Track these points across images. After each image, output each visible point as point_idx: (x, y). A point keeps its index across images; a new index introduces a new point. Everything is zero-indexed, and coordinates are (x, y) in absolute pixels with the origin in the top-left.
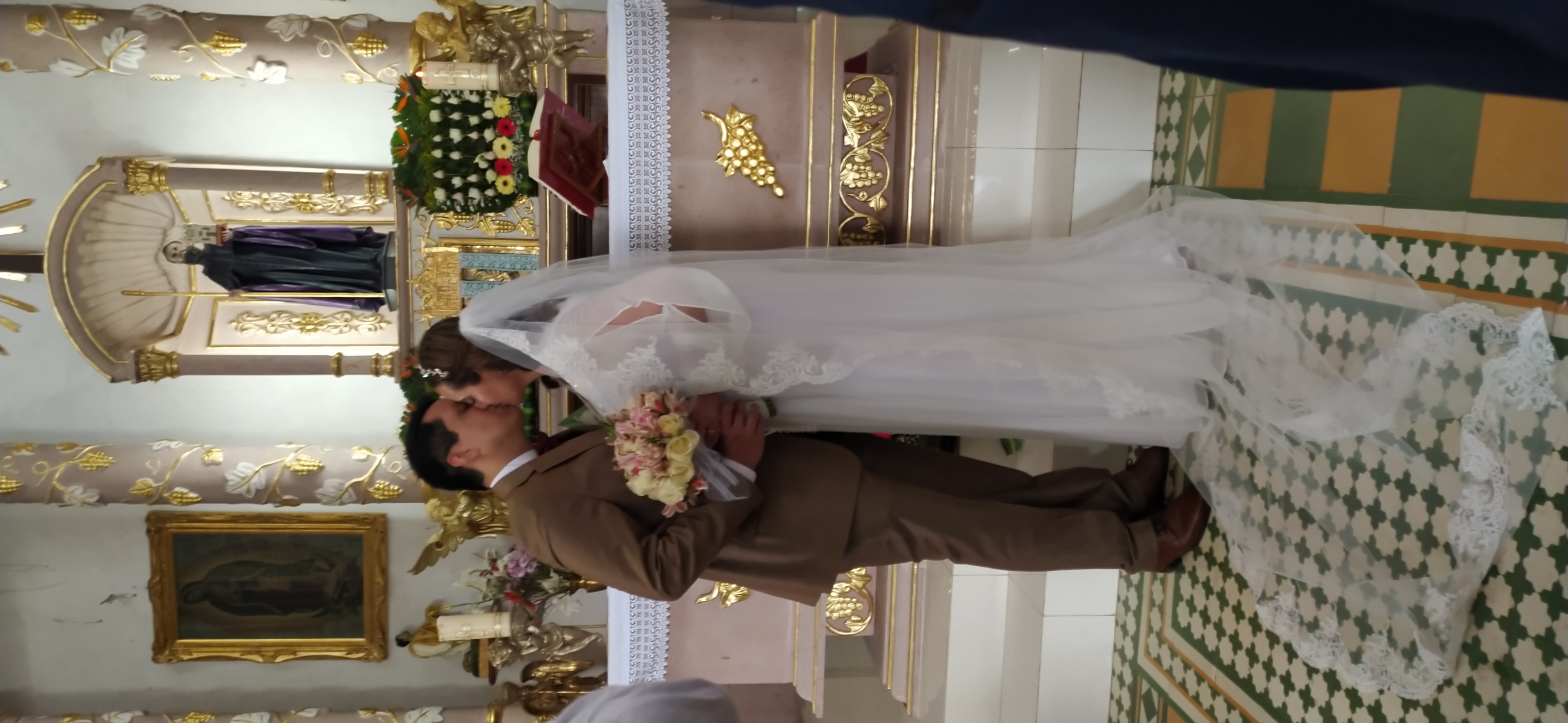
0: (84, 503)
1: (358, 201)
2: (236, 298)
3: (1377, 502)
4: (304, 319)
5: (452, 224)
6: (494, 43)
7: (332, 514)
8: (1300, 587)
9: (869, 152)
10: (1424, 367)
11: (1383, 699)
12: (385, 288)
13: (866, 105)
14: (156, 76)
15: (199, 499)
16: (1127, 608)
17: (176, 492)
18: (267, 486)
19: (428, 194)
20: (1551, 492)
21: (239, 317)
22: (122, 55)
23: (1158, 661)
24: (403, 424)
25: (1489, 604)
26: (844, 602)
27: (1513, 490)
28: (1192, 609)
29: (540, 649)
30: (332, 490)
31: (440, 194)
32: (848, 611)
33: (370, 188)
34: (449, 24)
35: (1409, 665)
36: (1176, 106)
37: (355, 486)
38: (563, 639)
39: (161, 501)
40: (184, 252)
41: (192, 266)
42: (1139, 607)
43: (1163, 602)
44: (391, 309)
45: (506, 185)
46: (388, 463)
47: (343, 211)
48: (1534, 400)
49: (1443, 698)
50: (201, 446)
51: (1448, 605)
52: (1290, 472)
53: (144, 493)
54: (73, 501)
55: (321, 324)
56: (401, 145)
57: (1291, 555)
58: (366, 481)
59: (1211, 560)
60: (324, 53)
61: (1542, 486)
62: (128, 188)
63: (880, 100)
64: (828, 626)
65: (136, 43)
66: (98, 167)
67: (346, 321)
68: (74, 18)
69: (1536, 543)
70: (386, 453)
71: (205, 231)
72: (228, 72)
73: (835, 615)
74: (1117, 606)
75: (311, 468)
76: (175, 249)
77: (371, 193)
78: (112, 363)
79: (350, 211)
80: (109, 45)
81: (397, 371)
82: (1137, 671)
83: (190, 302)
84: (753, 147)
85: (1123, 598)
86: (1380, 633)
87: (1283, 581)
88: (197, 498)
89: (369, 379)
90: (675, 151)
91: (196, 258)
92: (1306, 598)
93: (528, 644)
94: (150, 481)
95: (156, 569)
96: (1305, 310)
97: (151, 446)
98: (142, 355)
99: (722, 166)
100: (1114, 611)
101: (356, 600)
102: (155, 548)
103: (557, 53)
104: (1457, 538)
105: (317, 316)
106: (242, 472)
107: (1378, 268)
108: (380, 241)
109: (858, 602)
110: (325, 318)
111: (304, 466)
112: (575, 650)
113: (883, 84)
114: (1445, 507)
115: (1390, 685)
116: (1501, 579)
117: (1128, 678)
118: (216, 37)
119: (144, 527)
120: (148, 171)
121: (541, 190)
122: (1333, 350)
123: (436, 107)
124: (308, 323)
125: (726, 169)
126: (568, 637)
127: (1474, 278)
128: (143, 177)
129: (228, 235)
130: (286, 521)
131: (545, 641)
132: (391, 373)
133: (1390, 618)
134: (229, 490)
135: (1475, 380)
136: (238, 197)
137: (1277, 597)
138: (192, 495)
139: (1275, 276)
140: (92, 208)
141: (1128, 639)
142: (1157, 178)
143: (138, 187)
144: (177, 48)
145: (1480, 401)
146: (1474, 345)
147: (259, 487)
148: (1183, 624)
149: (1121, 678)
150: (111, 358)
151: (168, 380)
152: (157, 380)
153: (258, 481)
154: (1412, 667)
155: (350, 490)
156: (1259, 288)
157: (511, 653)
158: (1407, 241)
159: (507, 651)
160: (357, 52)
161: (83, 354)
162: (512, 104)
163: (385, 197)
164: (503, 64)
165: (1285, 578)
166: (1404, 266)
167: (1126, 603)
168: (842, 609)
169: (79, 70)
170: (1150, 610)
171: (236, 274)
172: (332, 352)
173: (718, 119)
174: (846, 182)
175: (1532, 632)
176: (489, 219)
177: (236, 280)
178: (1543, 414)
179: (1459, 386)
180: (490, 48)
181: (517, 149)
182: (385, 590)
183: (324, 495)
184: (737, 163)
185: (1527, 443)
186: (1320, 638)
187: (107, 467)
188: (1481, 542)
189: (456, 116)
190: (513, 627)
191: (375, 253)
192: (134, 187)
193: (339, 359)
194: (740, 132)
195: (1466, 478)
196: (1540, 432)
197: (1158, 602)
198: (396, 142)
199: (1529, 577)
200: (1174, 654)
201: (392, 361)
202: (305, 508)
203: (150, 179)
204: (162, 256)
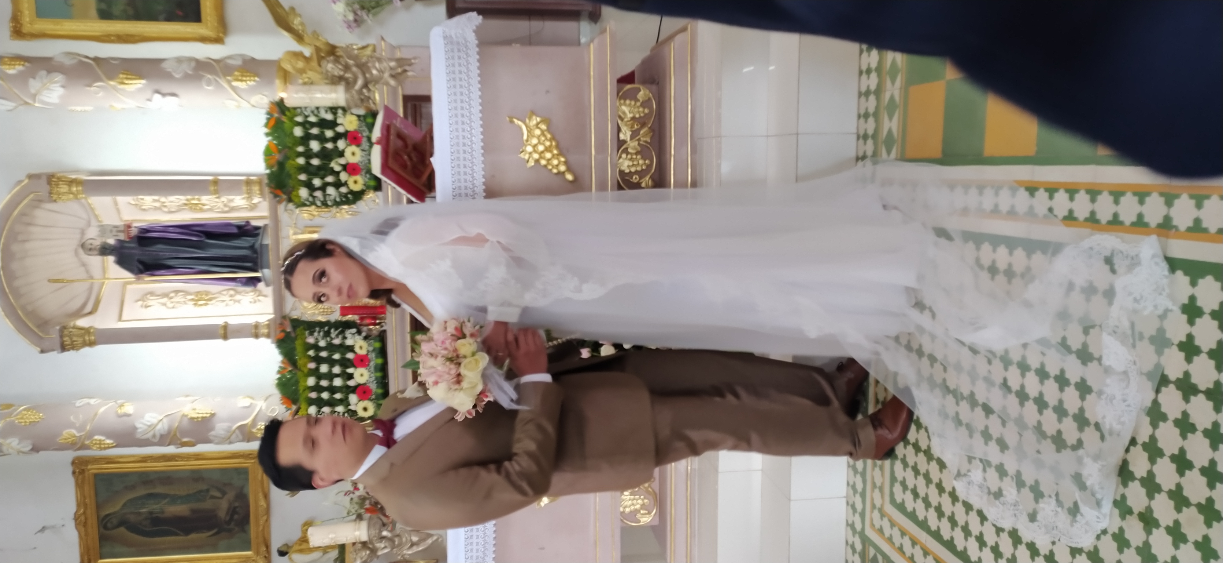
0: (20, 452)
1: (239, 201)
2: (140, 281)
3: (1041, 394)
4: (197, 296)
5: (313, 215)
6: (340, 69)
7: (223, 452)
8: (986, 464)
9: (639, 144)
10: (1071, 286)
11: (1055, 549)
12: (262, 268)
13: (635, 108)
14: (73, 108)
15: (114, 445)
16: (855, 491)
17: (96, 440)
18: (169, 432)
19: (294, 193)
20: (1172, 377)
21: (144, 297)
22: (45, 92)
23: (881, 531)
24: (278, 376)
25: (1131, 468)
26: (634, 499)
27: (1144, 378)
28: (905, 487)
29: (392, 548)
30: (222, 432)
31: (303, 192)
32: (638, 507)
33: (247, 190)
34: (307, 60)
35: (1074, 520)
36: (872, 98)
37: (241, 428)
38: (411, 540)
39: (83, 447)
40: (99, 247)
41: (105, 258)
42: (864, 489)
43: (883, 484)
44: (267, 285)
45: (356, 183)
46: (267, 408)
47: (226, 209)
48: (1156, 307)
49: (1101, 545)
50: (115, 402)
51: (1100, 470)
52: (973, 376)
53: (70, 441)
54: (11, 451)
55: (210, 300)
56: (271, 155)
57: (978, 439)
58: (250, 423)
59: (917, 448)
60: (208, 86)
61: (1166, 373)
62: (52, 197)
63: (644, 104)
64: (622, 519)
65: (56, 82)
66: (26, 181)
67: (231, 296)
68: (6, 64)
69: (1164, 417)
70: (265, 400)
71: (115, 229)
72: (130, 103)
73: (627, 510)
74: (847, 490)
75: (205, 415)
76: (91, 244)
77: (248, 193)
78: (41, 338)
79: (233, 209)
80: (34, 84)
81: (273, 334)
82: (865, 541)
83: (104, 287)
84: (548, 143)
85: (851, 483)
86: (1050, 496)
87: (973, 461)
88: (112, 444)
89: (251, 341)
90: (487, 149)
91: (108, 251)
92: (992, 474)
93: (382, 545)
94: (74, 432)
95: (81, 503)
96: (978, 248)
97: (74, 404)
98: (66, 330)
99: (524, 159)
100: (844, 494)
101: (244, 521)
102: (79, 485)
103: (393, 76)
104: (1104, 417)
105: (207, 293)
106: (149, 421)
107: (1031, 213)
108: (257, 232)
109: (645, 498)
110: (214, 294)
111: (198, 413)
112: (420, 549)
113: (647, 92)
114: (1093, 394)
115: (1060, 537)
116: (1139, 448)
117: (859, 547)
118: (121, 76)
119: (70, 469)
120: (68, 183)
121: (384, 185)
122: (1001, 278)
123: (298, 124)
124: (200, 299)
125: (528, 161)
126: (415, 539)
127: (1104, 216)
128: (64, 188)
129: (134, 232)
130: (186, 459)
131: (396, 543)
132: (268, 336)
133: (1057, 484)
134: (138, 436)
135: (1110, 294)
136: (142, 201)
137: (969, 474)
138: (108, 441)
139: (952, 224)
140: (23, 214)
141: (857, 515)
142: (861, 154)
143: (60, 196)
144: (90, 86)
145: (1115, 311)
146: (1107, 267)
147: (163, 432)
148: (899, 500)
149: (853, 547)
150: (40, 334)
151: (86, 350)
152: (77, 350)
153: (162, 428)
154: (1076, 521)
155: (237, 431)
156: (942, 233)
157: (369, 554)
158: (1051, 190)
159: (366, 553)
160: (235, 84)
161: (17, 332)
162: (359, 120)
163: (259, 196)
164: (349, 85)
165: (975, 458)
166: (1050, 210)
167: (854, 487)
168: (633, 504)
169: (10, 105)
170: (873, 491)
171: (141, 262)
172: (220, 322)
173: (520, 123)
174: (623, 168)
175: (1165, 488)
176: (343, 211)
177: (141, 267)
178: (1163, 317)
179: (1098, 300)
180: (338, 73)
181: (363, 155)
182: (268, 511)
183: (215, 436)
184: (536, 156)
185: (1153, 340)
186: (1004, 504)
187: (38, 422)
188: (1122, 419)
189: (315, 131)
190: (370, 533)
191: (253, 241)
192: (57, 196)
193: (226, 327)
194: (538, 132)
195: (1107, 371)
196: (1161, 331)
197: (878, 484)
198: (268, 153)
199: (1160, 445)
200: (893, 524)
201: (268, 326)
202: (201, 448)
203: (70, 190)
204: (81, 251)
